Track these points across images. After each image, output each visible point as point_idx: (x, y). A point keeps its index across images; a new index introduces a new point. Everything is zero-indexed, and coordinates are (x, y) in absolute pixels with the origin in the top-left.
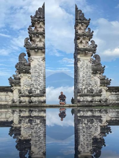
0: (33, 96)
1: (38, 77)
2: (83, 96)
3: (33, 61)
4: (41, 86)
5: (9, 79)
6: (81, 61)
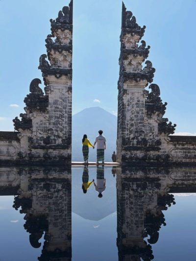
0: (52, 149)
1: (59, 118)
3: (52, 92)
4: (64, 132)
5: (14, 121)
6: (128, 94)
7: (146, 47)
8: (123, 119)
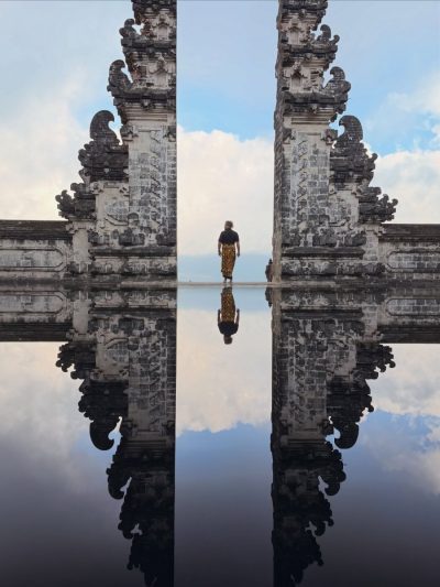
0: (136, 255)
1: (151, 191)
2: (299, 256)
3: (135, 139)
4: (161, 220)
5: (58, 198)
6: (294, 139)
7: (332, 38)
8: (283, 191)
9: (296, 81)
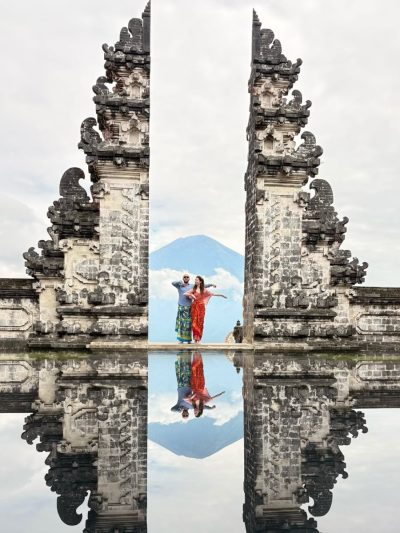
0: (106, 314)
1: (122, 249)
2: (272, 317)
3: (106, 197)
4: (132, 280)
6: (267, 200)
7: (304, 103)
8: (255, 252)
9: (268, 144)
